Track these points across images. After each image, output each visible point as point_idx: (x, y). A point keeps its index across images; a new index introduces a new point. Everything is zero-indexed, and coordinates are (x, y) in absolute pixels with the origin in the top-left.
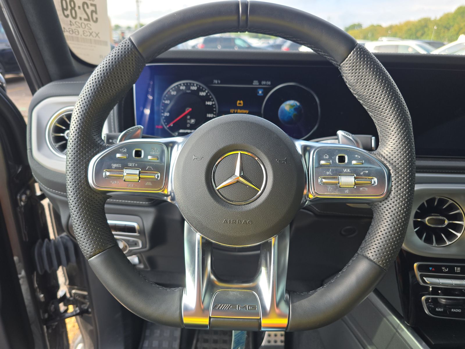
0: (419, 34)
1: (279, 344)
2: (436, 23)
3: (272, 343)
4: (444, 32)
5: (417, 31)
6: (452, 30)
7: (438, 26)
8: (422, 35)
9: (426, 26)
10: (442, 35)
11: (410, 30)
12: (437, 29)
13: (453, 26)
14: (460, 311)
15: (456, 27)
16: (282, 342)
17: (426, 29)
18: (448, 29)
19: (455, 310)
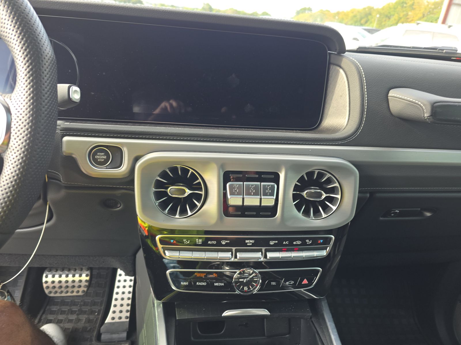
0: (363, 21)
1: (123, 320)
2: (378, 12)
3: (117, 320)
4: (385, 21)
5: (361, 19)
6: (392, 19)
7: (380, 14)
8: (366, 22)
9: (370, 14)
10: (383, 24)
11: (355, 16)
12: (379, 17)
13: (393, 15)
14: (205, 284)
15: (396, 17)
16: (127, 317)
17: (369, 17)
18: (389, 18)
19: (200, 283)
